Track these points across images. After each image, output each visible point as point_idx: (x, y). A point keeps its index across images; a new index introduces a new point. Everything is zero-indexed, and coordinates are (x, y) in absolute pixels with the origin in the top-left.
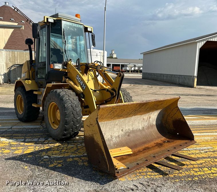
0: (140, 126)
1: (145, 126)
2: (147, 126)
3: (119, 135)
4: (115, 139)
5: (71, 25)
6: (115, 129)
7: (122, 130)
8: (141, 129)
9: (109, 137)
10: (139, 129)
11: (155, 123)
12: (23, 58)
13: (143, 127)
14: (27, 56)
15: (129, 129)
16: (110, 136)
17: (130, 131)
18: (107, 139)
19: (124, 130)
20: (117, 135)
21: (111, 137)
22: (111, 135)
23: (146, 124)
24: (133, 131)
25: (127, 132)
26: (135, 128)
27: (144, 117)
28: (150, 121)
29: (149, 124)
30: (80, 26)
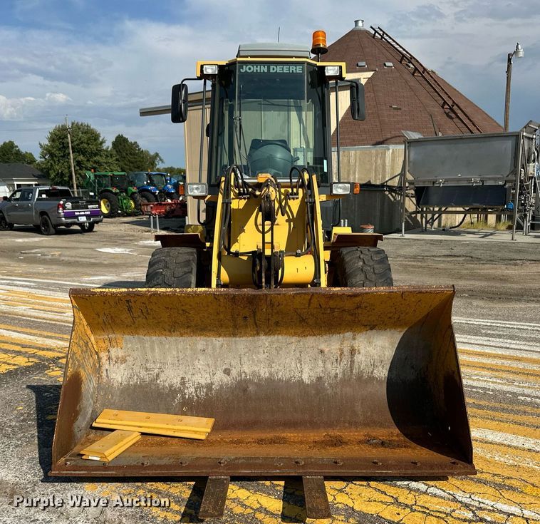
0: (306, 370)
1: (333, 375)
2: (340, 376)
3: (212, 384)
4: (193, 390)
5: (266, 71)
6: (200, 364)
7: (227, 372)
8: (307, 382)
9: (177, 381)
10: (301, 382)
11: (382, 373)
12: (368, 167)
13: (320, 378)
14: (379, 161)
15: (255, 374)
16: (179, 379)
17: (259, 380)
18: (167, 385)
19: (234, 372)
20: (203, 382)
21: (183, 383)
22: (183, 378)
23: (336, 370)
24: (270, 381)
25: (245, 380)
26: (282, 375)
27: (323, 347)
28: (356, 363)
29: (351, 371)
30: (293, 69)
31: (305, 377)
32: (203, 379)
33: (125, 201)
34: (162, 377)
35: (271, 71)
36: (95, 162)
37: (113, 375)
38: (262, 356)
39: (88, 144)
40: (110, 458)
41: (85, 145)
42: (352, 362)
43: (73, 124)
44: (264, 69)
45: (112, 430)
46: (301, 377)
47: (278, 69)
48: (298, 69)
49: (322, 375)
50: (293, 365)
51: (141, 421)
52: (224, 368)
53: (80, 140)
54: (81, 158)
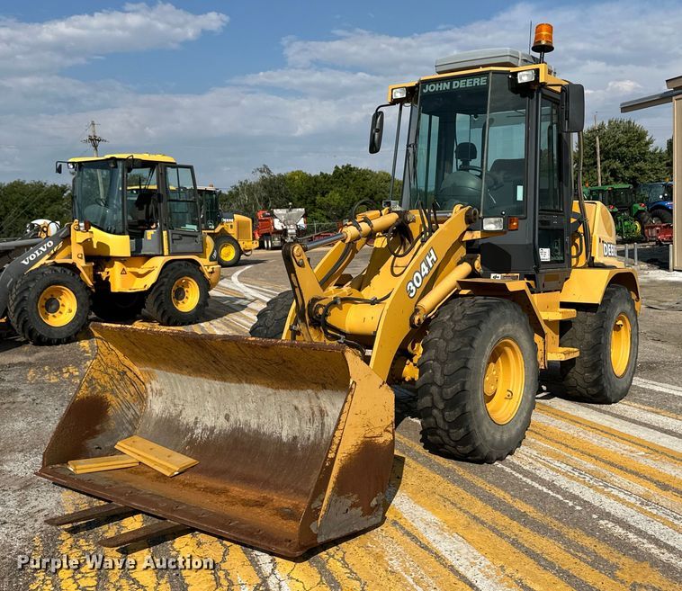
0: (285, 427)
1: (306, 436)
2: (312, 438)
3: (215, 427)
4: (200, 431)
5: (448, 88)
6: (209, 406)
7: (227, 417)
8: (285, 439)
9: (192, 420)
10: (280, 438)
13: (295, 438)
15: (246, 423)
17: (249, 431)
19: (232, 418)
20: (209, 424)
21: (196, 423)
22: (196, 418)
23: (310, 431)
24: (257, 432)
25: (239, 428)
26: (266, 429)
27: (296, 402)
28: (326, 426)
29: (322, 434)
30: (477, 81)
31: (284, 434)
32: (209, 421)
33: (626, 223)
34: (184, 415)
35: (454, 87)
36: (637, 170)
37: (154, 407)
38: (252, 406)
39: (628, 147)
40: (78, 472)
41: (624, 149)
42: (323, 424)
43: (610, 122)
44: (446, 86)
45: (123, 453)
46: (280, 433)
47: (461, 84)
48: (481, 82)
49: (298, 435)
50: (276, 420)
51: (143, 451)
52: (225, 412)
53: (617, 142)
54: (617, 164)
